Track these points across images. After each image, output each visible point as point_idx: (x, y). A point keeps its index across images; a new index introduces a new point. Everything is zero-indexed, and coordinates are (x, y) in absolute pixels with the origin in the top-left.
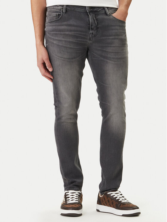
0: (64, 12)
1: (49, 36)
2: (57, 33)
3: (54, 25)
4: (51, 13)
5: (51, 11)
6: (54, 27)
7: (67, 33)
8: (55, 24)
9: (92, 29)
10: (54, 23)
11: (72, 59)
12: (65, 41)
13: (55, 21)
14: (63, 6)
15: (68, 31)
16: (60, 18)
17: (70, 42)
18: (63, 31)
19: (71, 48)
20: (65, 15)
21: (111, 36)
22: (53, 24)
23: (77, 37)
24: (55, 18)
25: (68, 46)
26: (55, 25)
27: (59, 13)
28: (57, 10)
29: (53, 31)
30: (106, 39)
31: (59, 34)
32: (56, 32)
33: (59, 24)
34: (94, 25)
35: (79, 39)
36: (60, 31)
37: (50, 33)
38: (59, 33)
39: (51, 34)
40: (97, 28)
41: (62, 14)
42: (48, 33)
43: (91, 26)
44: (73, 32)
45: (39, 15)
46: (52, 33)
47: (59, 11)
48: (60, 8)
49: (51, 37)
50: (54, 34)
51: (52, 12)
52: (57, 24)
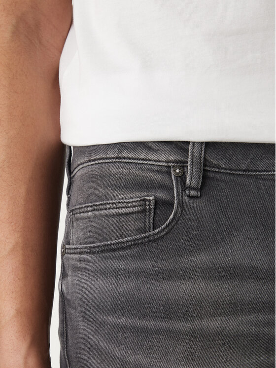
0: (190, 188)
1: (94, 338)
2: (150, 324)
3: (128, 274)
4: (102, 191)
5: (102, 177)
6: (127, 286)
7: (213, 324)
8: (131, 265)
10: (123, 258)
13: (134, 244)
14: (181, 146)
15: (218, 308)
16: (170, 229)
18: (186, 317)
20: (197, 203)
22: (121, 265)
24: (133, 224)
26: (138, 274)
27: (161, 195)
28: (148, 174)
29: (119, 306)
31: (158, 332)
32: (143, 317)
33: (161, 265)
36: (170, 311)
37: (100, 318)
38: (164, 324)
39: (103, 324)
41: (181, 204)
42: (85, 318)
44: (247, 318)
45: (22, 191)
46: (112, 319)
47: (158, 177)
48: (163, 157)
49: (103, 344)
50: (123, 328)
51: (115, 187)
52: (147, 265)
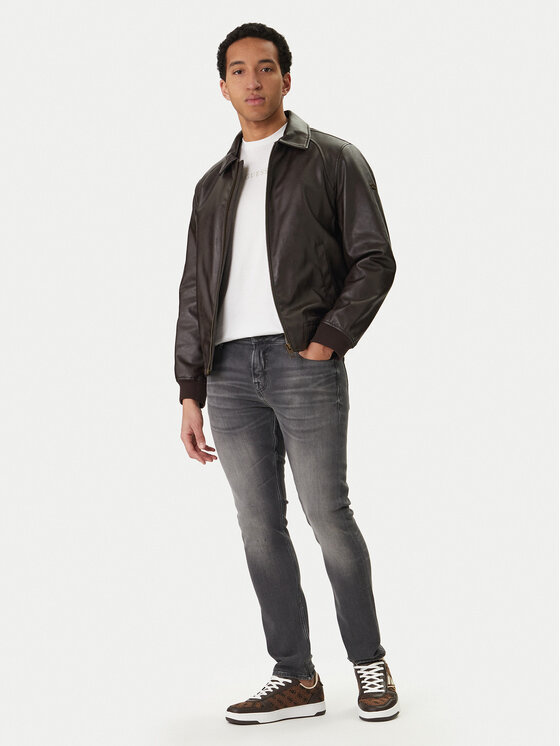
9: (256, 376)
11: (233, 428)
12: (217, 397)
17: (224, 399)
19: (227, 410)
21: (286, 388)
23: (238, 390)
25: (222, 406)
30: (280, 394)
34: (259, 368)
35: (240, 394)
40: (265, 373)
43: (254, 369)
